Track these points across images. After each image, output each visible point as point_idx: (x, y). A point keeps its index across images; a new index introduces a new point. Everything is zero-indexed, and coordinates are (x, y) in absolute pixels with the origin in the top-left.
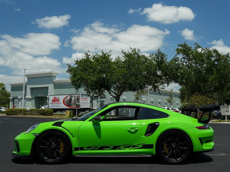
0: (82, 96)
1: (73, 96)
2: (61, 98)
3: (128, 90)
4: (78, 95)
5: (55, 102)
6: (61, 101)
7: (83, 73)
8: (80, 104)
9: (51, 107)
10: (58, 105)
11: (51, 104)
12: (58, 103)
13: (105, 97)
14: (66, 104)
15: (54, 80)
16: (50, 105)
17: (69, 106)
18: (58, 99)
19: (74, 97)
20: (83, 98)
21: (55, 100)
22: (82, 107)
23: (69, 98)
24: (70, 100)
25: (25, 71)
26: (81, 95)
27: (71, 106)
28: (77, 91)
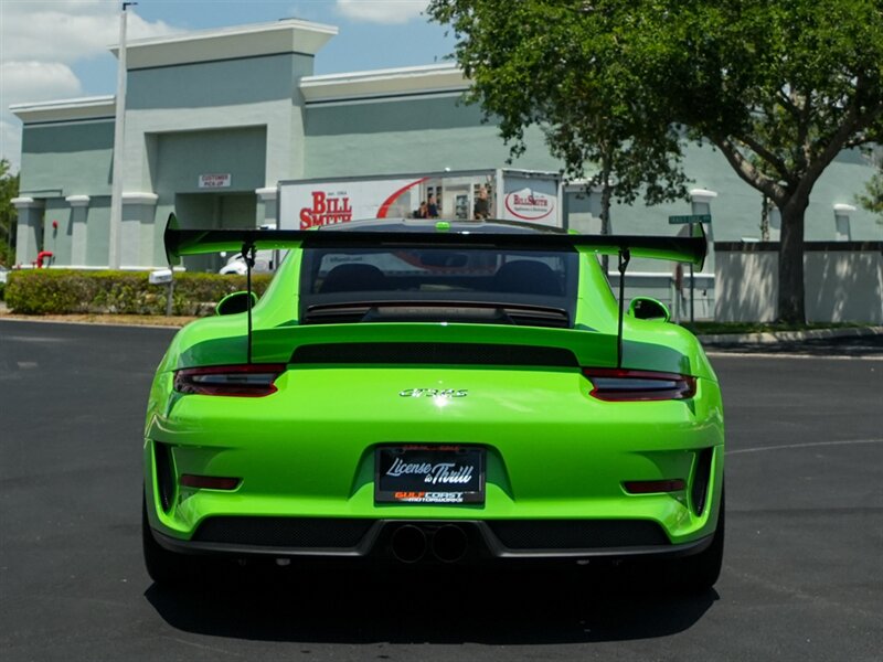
1: (445, 182)
2: (365, 200)
3: (868, 139)
4: (482, 180)
5: (319, 224)
7: (564, 16)
15: (306, 82)
19: (456, 194)
21: (325, 214)
23: (416, 200)
28: (513, 150)
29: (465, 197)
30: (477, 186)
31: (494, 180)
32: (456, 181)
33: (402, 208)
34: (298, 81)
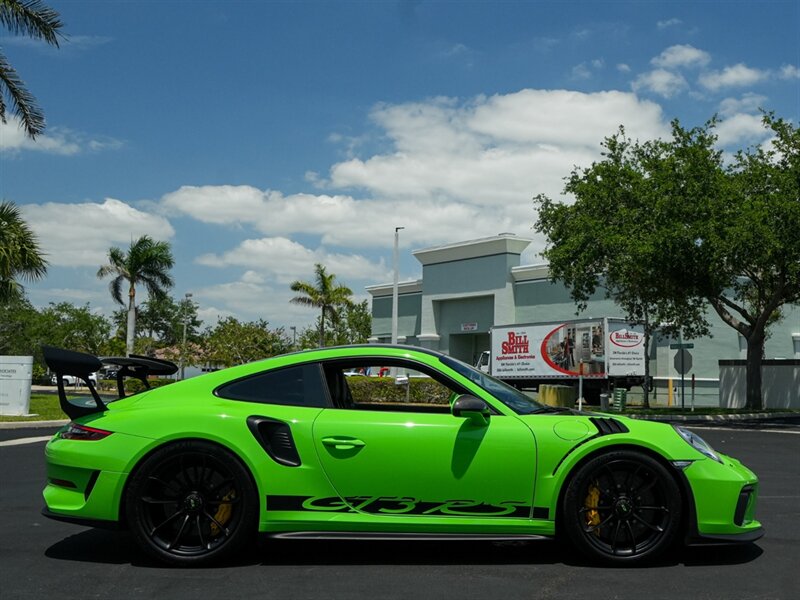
0: (614, 326)
1: (577, 326)
2: (535, 337)
4: (596, 324)
5: (511, 351)
6: (535, 348)
8: (605, 358)
9: (499, 370)
10: (523, 364)
11: (498, 359)
12: (522, 355)
13: (705, 332)
14: (551, 359)
15: (515, 269)
16: (496, 364)
17: (564, 367)
18: (523, 339)
19: (583, 333)
20: (618, 336)
21: (515, 345)
22: (615, 371)
23: (561, 337)
24: (569, 343)
25: (397, 236)
26: (611, 321)
27: (571, 369)
28: (579, 307)
29: (587, 334)
30: (594, 328)
31: (603, 324)
32: (583, 325)
33: (554, 341)
34: (510, 269)
